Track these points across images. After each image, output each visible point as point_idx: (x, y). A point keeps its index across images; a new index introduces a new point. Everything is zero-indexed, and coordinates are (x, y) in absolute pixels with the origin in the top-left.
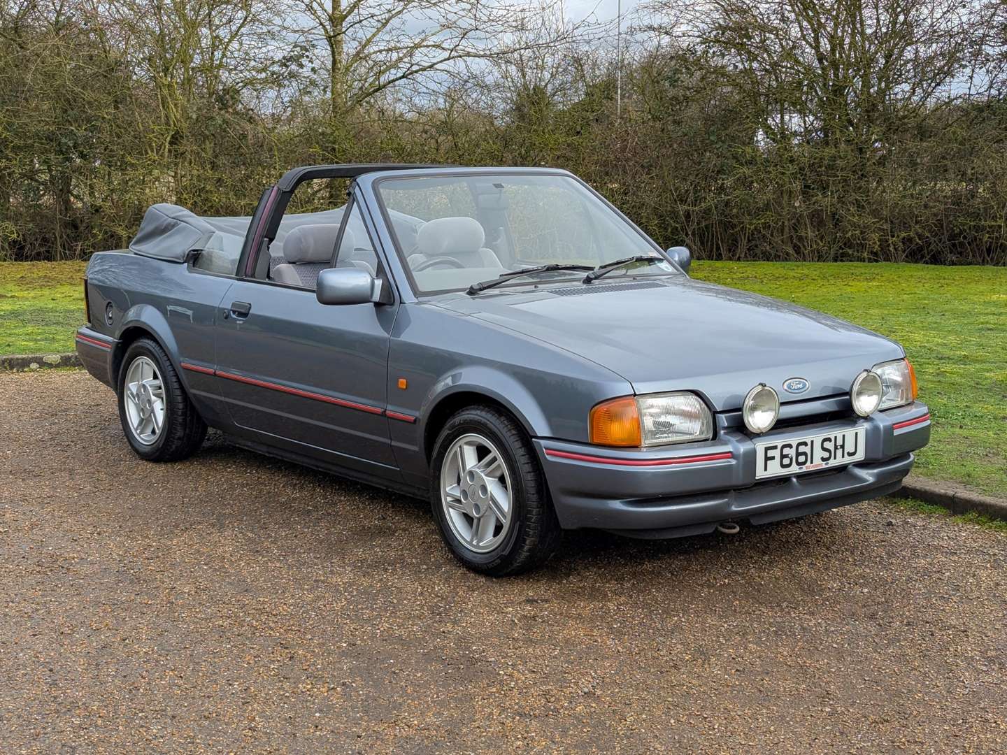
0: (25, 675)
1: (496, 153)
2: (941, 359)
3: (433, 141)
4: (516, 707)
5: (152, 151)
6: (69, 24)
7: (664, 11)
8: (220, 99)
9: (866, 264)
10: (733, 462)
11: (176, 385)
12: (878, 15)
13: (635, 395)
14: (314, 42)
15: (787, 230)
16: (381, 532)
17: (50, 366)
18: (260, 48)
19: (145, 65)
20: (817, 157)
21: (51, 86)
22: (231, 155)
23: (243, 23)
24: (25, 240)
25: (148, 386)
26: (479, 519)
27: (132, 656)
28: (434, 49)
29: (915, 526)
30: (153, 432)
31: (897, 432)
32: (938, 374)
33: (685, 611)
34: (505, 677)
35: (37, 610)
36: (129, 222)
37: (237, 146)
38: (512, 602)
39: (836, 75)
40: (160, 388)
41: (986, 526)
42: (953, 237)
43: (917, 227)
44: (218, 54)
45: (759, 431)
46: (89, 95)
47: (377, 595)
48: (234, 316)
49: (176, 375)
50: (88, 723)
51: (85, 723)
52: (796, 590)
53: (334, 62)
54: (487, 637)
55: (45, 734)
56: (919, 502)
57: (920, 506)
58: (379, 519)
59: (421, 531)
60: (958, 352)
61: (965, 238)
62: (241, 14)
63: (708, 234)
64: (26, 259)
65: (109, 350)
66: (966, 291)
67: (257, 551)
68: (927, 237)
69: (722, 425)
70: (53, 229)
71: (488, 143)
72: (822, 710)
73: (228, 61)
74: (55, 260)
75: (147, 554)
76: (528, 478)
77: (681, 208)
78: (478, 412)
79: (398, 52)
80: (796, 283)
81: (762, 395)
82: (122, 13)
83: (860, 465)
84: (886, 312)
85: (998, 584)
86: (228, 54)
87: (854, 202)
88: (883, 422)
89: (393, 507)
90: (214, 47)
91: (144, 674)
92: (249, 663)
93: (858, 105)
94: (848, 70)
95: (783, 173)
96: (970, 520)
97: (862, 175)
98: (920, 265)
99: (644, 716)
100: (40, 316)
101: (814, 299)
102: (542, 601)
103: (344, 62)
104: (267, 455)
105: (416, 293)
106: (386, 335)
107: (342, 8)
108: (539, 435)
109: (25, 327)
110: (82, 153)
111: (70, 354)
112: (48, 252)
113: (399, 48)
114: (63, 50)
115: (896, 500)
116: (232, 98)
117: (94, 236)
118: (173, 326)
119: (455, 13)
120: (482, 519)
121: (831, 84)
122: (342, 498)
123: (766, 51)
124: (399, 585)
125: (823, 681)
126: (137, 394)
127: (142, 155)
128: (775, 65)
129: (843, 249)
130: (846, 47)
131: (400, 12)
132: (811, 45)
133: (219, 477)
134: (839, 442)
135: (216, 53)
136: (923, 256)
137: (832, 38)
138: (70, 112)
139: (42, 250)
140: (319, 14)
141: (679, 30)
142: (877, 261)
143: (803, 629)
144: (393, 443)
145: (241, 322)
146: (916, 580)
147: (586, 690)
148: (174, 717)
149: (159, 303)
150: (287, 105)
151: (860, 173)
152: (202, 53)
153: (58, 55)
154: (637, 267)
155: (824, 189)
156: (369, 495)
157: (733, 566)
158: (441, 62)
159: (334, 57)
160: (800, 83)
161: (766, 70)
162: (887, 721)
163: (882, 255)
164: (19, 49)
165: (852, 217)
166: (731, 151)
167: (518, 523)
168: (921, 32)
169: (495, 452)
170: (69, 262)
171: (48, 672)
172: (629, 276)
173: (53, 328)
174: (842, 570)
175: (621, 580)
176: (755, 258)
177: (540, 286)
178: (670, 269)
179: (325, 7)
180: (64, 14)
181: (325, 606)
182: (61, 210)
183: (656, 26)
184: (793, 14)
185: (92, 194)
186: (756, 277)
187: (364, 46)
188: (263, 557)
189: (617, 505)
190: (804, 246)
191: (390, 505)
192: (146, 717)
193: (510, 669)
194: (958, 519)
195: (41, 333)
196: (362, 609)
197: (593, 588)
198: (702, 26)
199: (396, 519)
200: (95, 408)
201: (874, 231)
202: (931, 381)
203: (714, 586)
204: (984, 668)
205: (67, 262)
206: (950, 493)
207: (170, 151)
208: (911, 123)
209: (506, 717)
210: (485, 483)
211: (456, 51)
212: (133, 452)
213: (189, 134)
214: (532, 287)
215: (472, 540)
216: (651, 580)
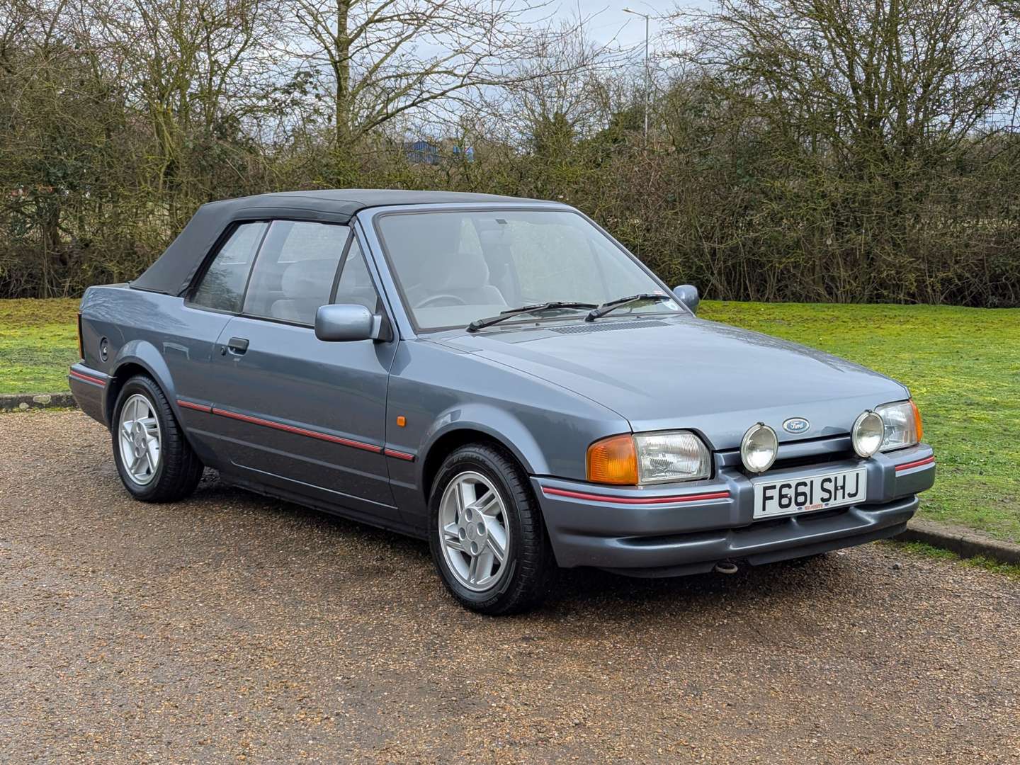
0: (22, 704)
1: (511, 186)
2: (971, 404)
3: (444, 173)
4: (507, 736)
5: (146, 182)
6: (59, 46)
7: (689, 37)
8: (219, 128)
9: (902, 306)
10: (731, 501)
11: (172, 424)
12: (915, 42)
13: (632, 433)
14: (318, 68)
15: (817, 268)
16: (379, 572)
17: (40, 406)
18: (261, 74)
19: (140, 91)
20: (851, 192)
21: (40, 113)
22: (230, 187)
23: (243, 47)
24: (10, 277)
25: (142, 424)
26: (476, 557)
27: (128, 687)
28: (445, 75)
29: (920, 570)
30: (148, 472)
31: (899, 474)
32: (965, 420)
33: (682, 650)
34: (498, 709)
35: (33, 644)
36: (121, 257)
37: (236, 178)
38: (508, 639)
39: (872, 107)
40: (155, 427)
41: (993, 570)
42: (995, 278)
43: (957, 266)
44: (217, 80)
45: (756, 471)
46: (80, 123)
47: (372, 632)
48: (232, 353)
49: (173, 414)
50: (85, 747)
51: (82, 747)
52: (795, 630)
53: (340, 89)
54: (482, 672)
55: (44, 757)
56: (927, 546)
57: (927, 550)
58: (377, 560)
59: (419, 572)
60: (989, 398)
61: (1007, 279)
62: (241, 37)
63: (736, 273)
64: (12, 296)
65: (103, 386)
66: (1005, 335)
67: (253, 590)
68: (968, 278)
69: (720, 464)
70: (40, 264)
71: (502, 175)
72: (809, 742)
73: (228, 87)
74: (42, 297)
75: (142, 592)
76: (526, 516)
77: (706, 246)
78: (477, 450)
79: (407, 79)
80: (825, 325)
81: (762, 434)
82: (115, 35)
83: (861, 506)
84: (917, 356)
85: (999, 626)
86: (228, 80)
87: (890, 240)
88: (885, 463)
89: (391, 548)
90: (213, 73)
91: (140, 703)
92: (243, 695)
93: (894, 138)
94: (883, 100)
95: (814, 209)
96: (978, 564)
97: (898, 211)
98: (959, 307)
99: (633, 746)
100: (29, 356)
101: (843, 342)
102: (538, 638)
103: (350, 90)
104: (264, 494)
105: (417, 330)
106: (384, 372)
107: (348, 31)
108: (536, 473)
109: (12, 366)
110: (71, 184)
111: (61, 394)
112: (34, 288)
113: (409, 75)
114: (52, 74)
115: (904, 544)
116: (231, 126)
117: (84, 271)
118: (169, 364)
119: (469, 38)
120: (479, 558)
121: (866, 114)
122: (341, 539)
123: (797, 79)
124: (396, 623)
125: (813, 716)
126: (132, 433)
127: (135, 186)
128: (807, 94)
129: (878, 290)
130: (883, 76)
131: (410, 36)
132: (844, 73)
133: (215, 518)
134: (840, 483)
135: (214, 78)
136: (963, 298)
137: (866, 65)
138: (59, 140)
139: (29, 286)
140: (324, 38)
141: (705, 56)
142: (913, 303)
143: (798, 667)
144: (392, 482)
145: (238, 360)
146: (916, 622)
147: (577, 721)
148: (169, 743)
149: (155, 339)
150: (290, 134)
151: (896, 209)
152: (200, 77)
153: (47, 79)
154: (642, 306)
155: (859, 226)
156: (367, 536)
157: (733, 607)
158: (453, 89)
159: (339, 83)
160: (832, 113)
161: (797, 100)
162: (872, 752)
163: (917, 297)
164: (6, 73)
165: (887, 255)
166: (759, 185)
167: (515, 561)
168: (961, 61)
169: (493, 489)
170: (58, 300)
171: (44, 702)
172: (633, 315)
173: (42, 368)
174: (842, 611)
175: (618, 619)
176: (785, 299)
177: (542, 324)
178: (676, 308)
179: (331, 30)
180: (54, 37)
181: (320, 642)
182: (48, 245)
183: (680, 52)
184: (826, 41)
185: (81, 228)
186: (783, 319)
187: (371, 73)
188: (259, 595)
189: (614, 543)
190: (837, 287)
191: (389, 546)
192: (142, 743)
193: (503, 702)
194: (966, 563)
195: (30, 373)
196: (358, 645)
197: (590, 627)
198: (728, 52)
199: (394, 560)
200: (87, 449)
201: (910, 270)
202: (956, 427)
203: (712, 626)
204: (974, 704)
205: (55, 299)
206: (958, 536)
207: (165, 182)
208: (950, 157)
209: (497, 746)
210: (483, 520)
211: (469, 78)
212: (128, 493)
213: (185, 165)
214: (533, 325)
215: (469, 579)
216: (649, 620)
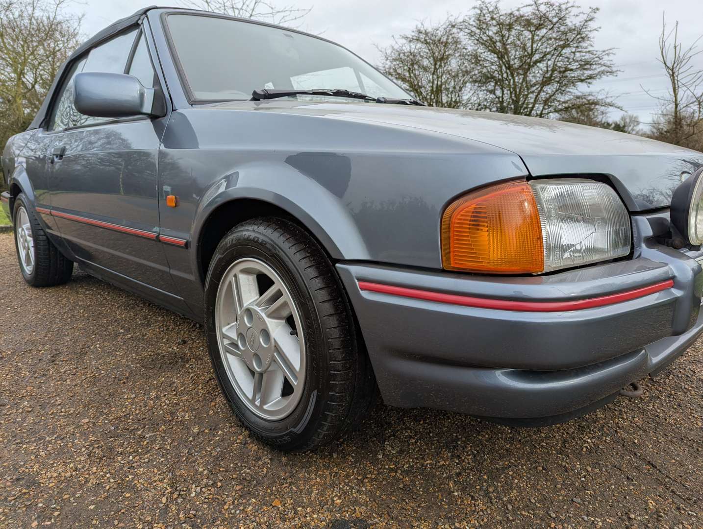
10: (677, 293)
13: (530, 177)
25: (25, 229)
26: (261, 374)
48: (57, 160)
58: (179, 343)
69: (642, 234)
76: (330, 324)
105: (192, 101)
108: (347, 257)
120: (265, 375)
144: (173, 272)
167: (316, 391)
169: (279, 284)
210: (267, 327)
215: (255, 399)
